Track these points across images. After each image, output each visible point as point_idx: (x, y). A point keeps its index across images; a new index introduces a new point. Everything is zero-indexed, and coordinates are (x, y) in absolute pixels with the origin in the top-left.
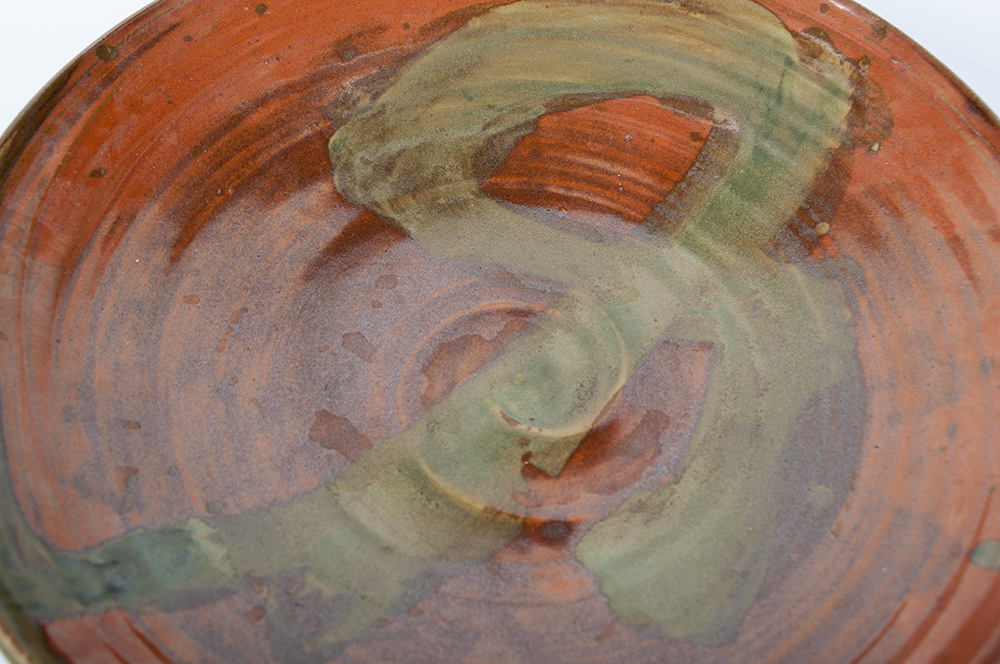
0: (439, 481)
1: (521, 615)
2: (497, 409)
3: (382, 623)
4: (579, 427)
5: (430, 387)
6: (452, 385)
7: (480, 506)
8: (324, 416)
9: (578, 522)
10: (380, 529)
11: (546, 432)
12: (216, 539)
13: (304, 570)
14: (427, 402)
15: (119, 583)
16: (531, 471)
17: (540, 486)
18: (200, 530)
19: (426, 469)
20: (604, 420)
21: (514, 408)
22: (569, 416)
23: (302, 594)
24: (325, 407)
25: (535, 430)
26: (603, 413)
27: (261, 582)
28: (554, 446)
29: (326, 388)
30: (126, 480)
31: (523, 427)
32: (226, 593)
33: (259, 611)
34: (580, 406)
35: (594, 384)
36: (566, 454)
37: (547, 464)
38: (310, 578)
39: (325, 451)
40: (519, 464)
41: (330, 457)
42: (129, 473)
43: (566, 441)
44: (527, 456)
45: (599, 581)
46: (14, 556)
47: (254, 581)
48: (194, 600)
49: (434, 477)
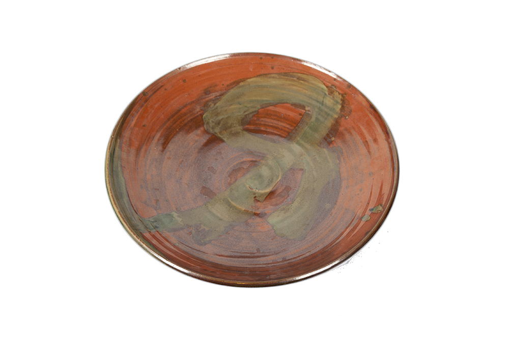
0: (233, 203)
1: (253, 234)
2: (248, 186)
3: (220, 236)
4: (268, 190)
5: (231, 180)
6: (236, 180)
7: (244, 209)
8: (204, 187)
9: (268, 213)
10: (219, 215)
11: (260, 191)
12: (179, 216)
13: (200, 224)
14: (230, 184)
15: (158, 226)
16: (256, 200)
17: (259, 204)
18: (175, 214)
19: (230, 201)
20: (275, 188)
21: (252, 185)
22: (266, 187)
23: (200, 229)
24: (204, 185)
25: (257, 191)
26: (274, 186)
27: (190, 226)
28: (262, 195)
29: (204, 181)
31: (254, 190)
32: (182, 229)
33: (190, 233)
34: (268, 185)
35: (272, 179)
36: (265, 197)
37: (260, 199)
38: (202, 226)
39: (205, 196)
40: (253, 199)
41: (206, 198)
42: (157, 201)
43: (265, 193)
44: (255, 197)
45: (273, 227)
46: (133, 219)
47: (189, 226)
48: (175, 230)
49: (232, 202)
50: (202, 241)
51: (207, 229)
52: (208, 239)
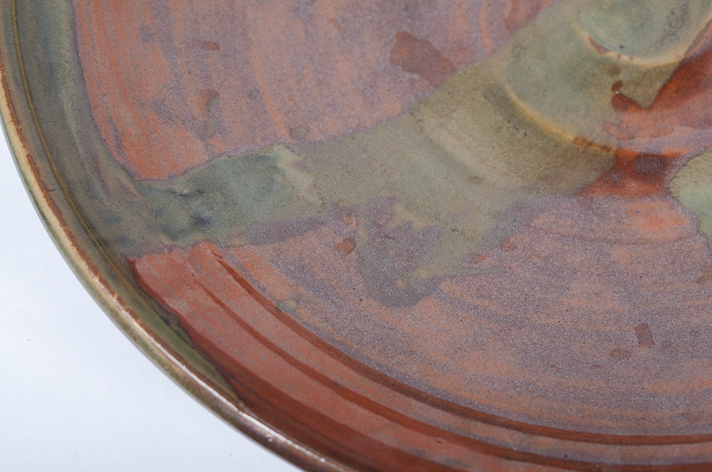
0: (527, 109)
1: (617, 253)
2: (585, 35)
3: (476, 257)
4: (671, 57)
5: (515, 10)
6: (536, 9)
7: (570, 137)
8: (405, 38)
9: (675, 157)
10: (467, 158)
11: (637, 61)
12: (301, 166)
13: (392, 200)
14: (511, 26)
15: (207, 214)
16: (622, 102)
17: (632, 118)
18: (285, 157)
19: (513, 96)
20: (698, 50)
21: (602, 34)
22: (660, 45)
23: (392, 226)
24: (406, 28)
25: (625, 58)
26: (696, 42)
27: (350, 212)
28: (646, 75)
29: (406, 9)
30: (207, 104)
31: (612, 55)
32: (314, 224)
33: (349, 244)
34: (671, 34)
35: (685, 11)
36: (659, 85)
37: (641, 95)
38: (399, 208)
39: (408, 76)
40: (609, 94)
41: (412, 81)
42: (210, 97)
43: (658, 71)
44: (617, 86)
45: (696, 219)
47: (343, 212)
49: (521, 104)
50: (400, 284)
51: (419, 224)
52: (423, 274)
